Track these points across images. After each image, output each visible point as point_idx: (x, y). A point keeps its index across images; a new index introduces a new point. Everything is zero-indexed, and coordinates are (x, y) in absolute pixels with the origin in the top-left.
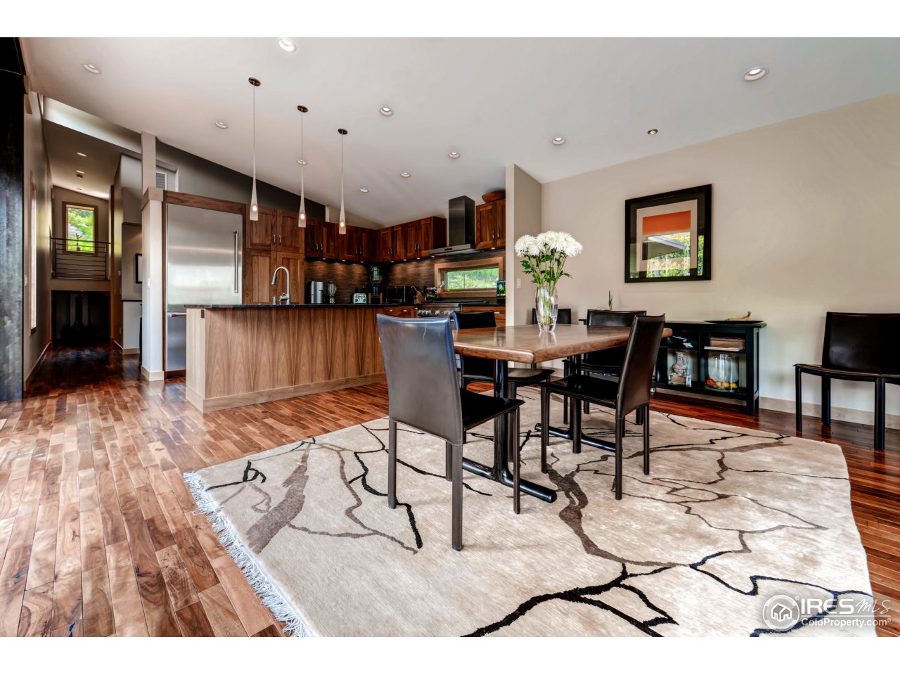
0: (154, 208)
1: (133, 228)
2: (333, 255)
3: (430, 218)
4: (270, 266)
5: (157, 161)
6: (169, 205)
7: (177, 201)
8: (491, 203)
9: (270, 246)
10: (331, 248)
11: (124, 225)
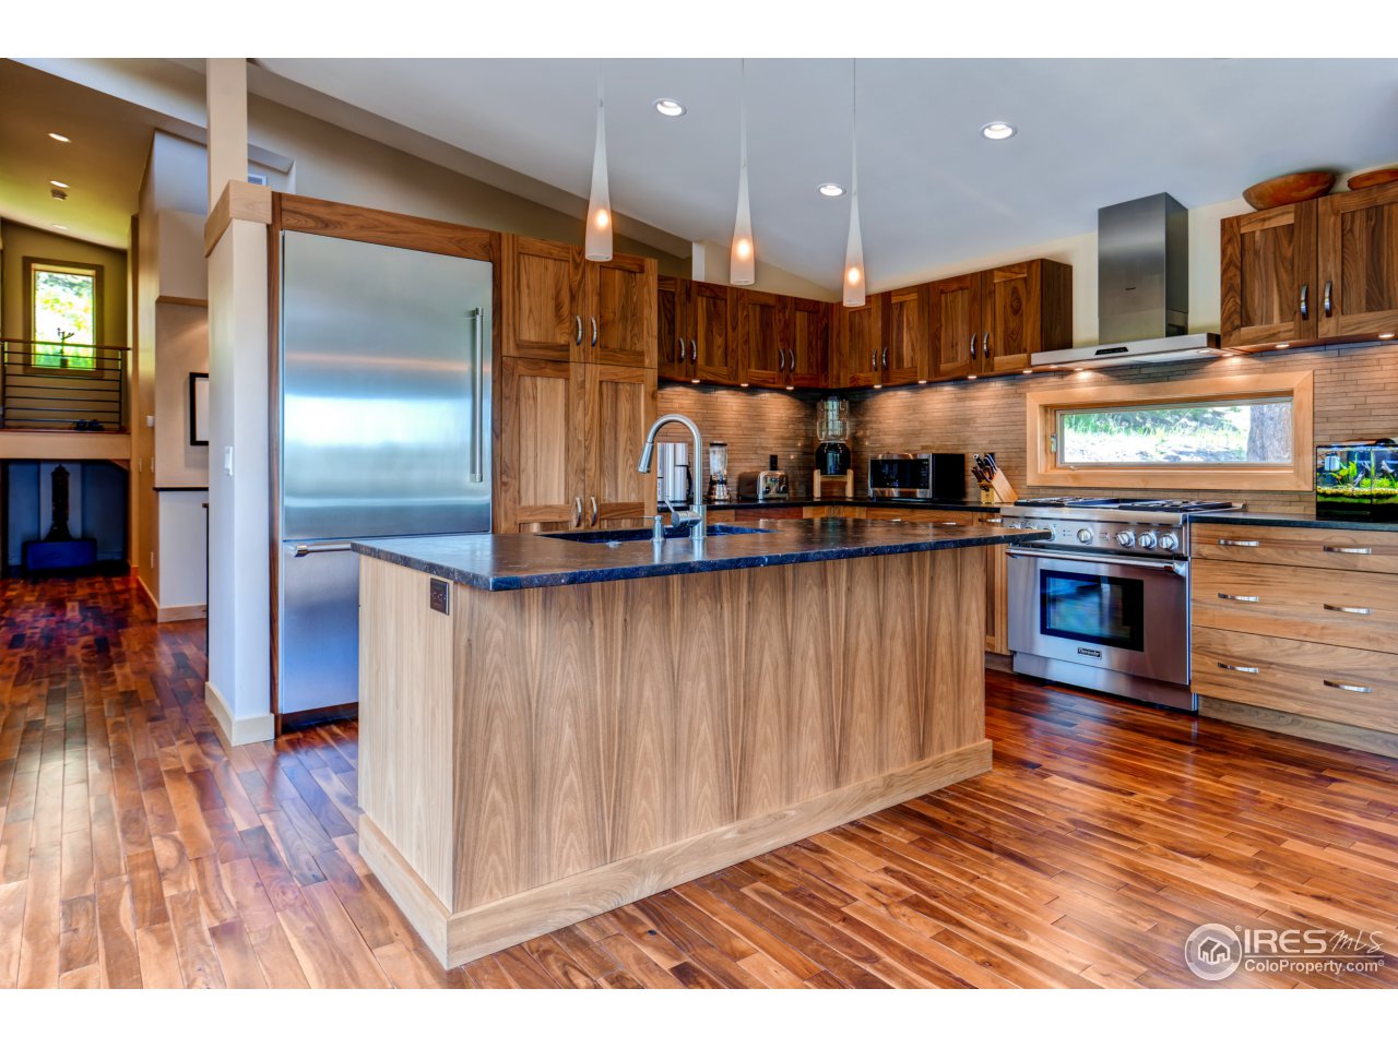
0: (245, 240)
1: (182, 310)
2: (719, 370)
3: (1030, 264)
4: (567, 406)
5: (251, 148)
6: (288, 233)
7: (311, 223)
8: (1292, 207)
9: (565, 348)
10: (718, 353)
11: (162, 302)
